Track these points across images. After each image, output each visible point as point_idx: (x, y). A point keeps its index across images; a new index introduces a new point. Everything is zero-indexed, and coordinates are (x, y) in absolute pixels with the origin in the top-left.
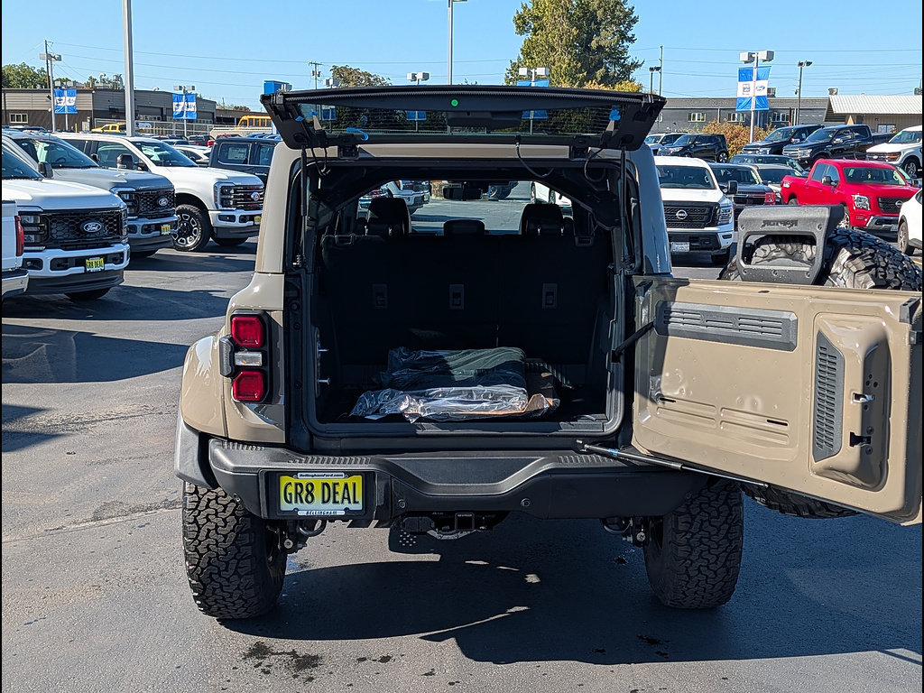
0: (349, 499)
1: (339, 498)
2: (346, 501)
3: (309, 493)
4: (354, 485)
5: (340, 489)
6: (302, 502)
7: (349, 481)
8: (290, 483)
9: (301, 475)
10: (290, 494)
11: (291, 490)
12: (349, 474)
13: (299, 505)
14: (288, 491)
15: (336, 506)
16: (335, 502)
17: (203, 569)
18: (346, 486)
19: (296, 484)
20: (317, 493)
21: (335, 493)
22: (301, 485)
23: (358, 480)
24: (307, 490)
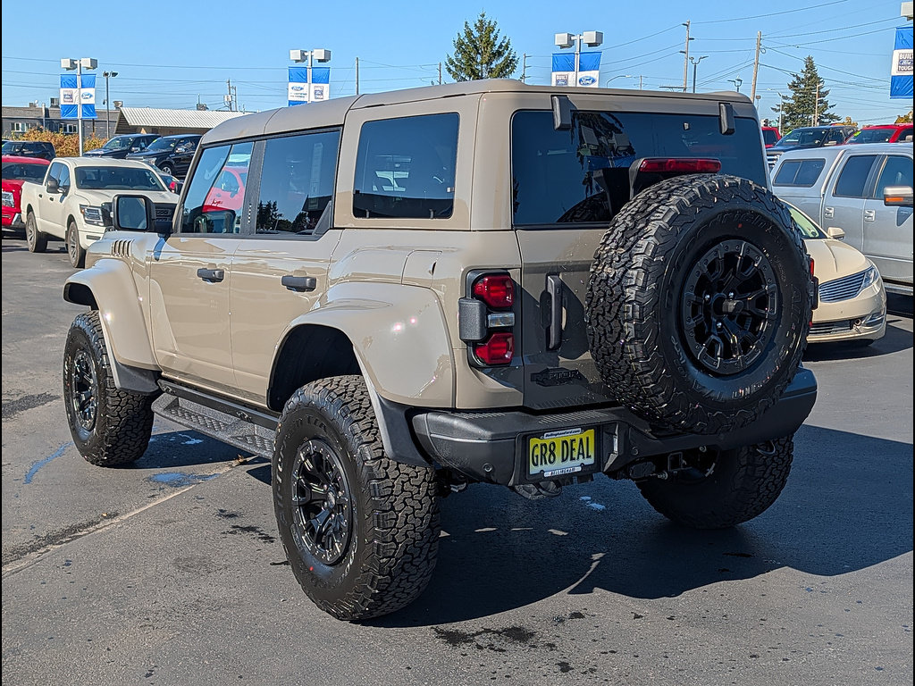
0: (583, 454)
1: (575, 454)
2: (581, 457)
3: (552, 453)
4: (588, 439)
5: (576, 445)
6: (546, 463)
7: (584, 436)
8: (537, 445)
9: (547, 436)
10: (537, 456)
11: (537, 452)
12: (585, 428)
13: (544, 467)
14: (535, 454)
15: (573, 462)
16: (572, 459)
17: (397, 560)
18: (581, 440)
19: (542, 445)
20: (558, 452)
21: (573, 449)
22: (545, 445)
23: (591, 433)
24: (550, 450)
